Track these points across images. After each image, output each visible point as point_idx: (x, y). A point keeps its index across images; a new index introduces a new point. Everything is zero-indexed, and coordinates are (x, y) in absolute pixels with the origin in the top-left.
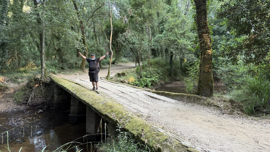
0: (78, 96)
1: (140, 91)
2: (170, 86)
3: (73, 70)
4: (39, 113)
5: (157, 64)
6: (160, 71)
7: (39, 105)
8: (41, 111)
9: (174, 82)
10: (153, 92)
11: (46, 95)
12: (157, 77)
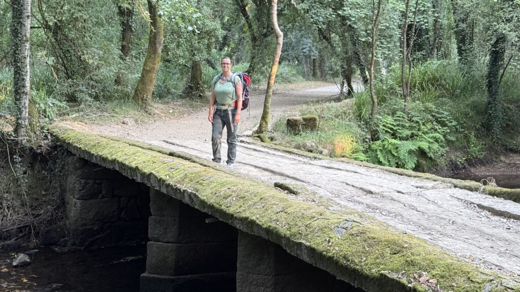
0: (212, 201)
1: (433, 188)
2: (489, 171)
3: (109, 105)
4: (15, 267)
5: (433, 85)
6: (446, 113)
7: (9, 237)
8: (22, 257)
9: (502, 158)
10: (492, 194)
11: (35, 196)
12: (437, 135)
